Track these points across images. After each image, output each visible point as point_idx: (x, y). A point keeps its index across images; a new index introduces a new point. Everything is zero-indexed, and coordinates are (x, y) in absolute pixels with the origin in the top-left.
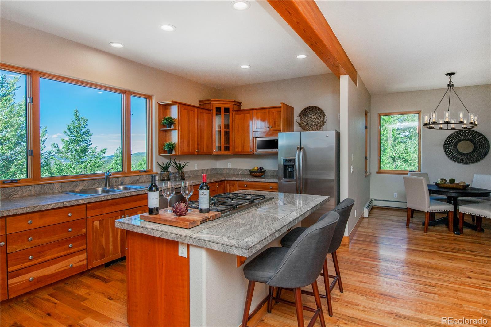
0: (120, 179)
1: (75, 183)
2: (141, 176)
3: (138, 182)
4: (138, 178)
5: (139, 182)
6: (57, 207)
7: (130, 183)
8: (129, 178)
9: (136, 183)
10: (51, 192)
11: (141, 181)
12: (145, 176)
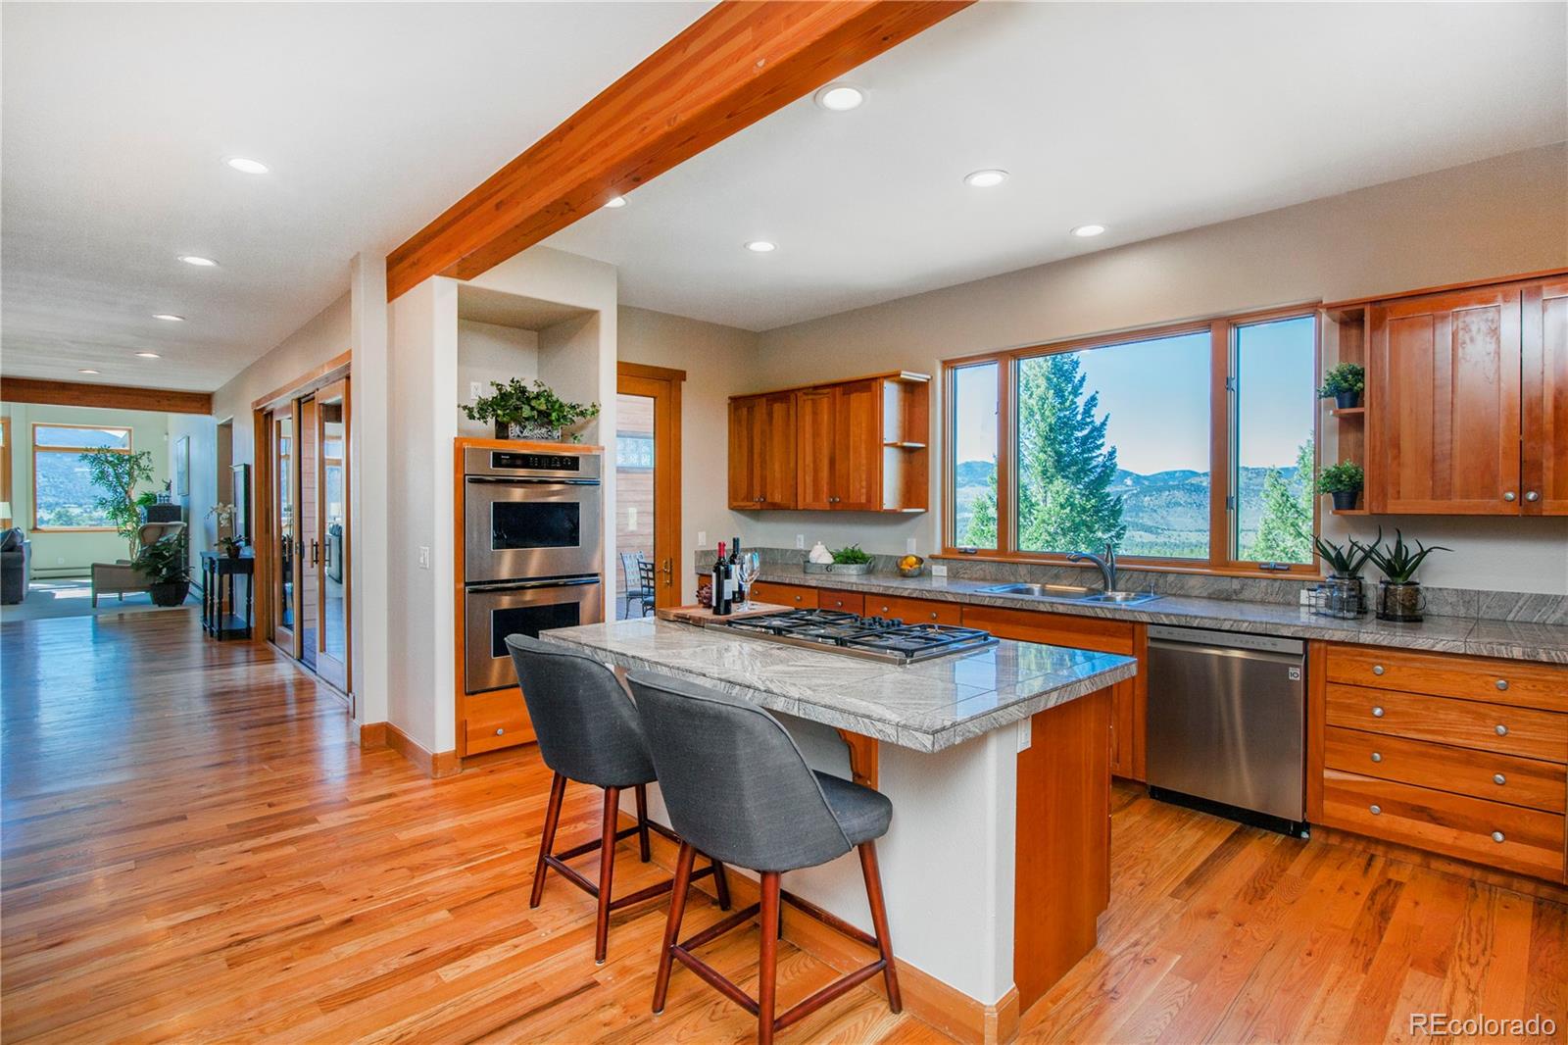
0: (1171, 578)
1: (1055, 571)
2: (1250, 582)
3: (1235, 597)
4: (1236, 585)
5: (1241, 597)
6: (914, 595)
7: (1205, 594)
8: (1201, 579)
9: (1228, 599)
10: (1012, 578)
11: (1246, 595)
12: (1264, 583)
